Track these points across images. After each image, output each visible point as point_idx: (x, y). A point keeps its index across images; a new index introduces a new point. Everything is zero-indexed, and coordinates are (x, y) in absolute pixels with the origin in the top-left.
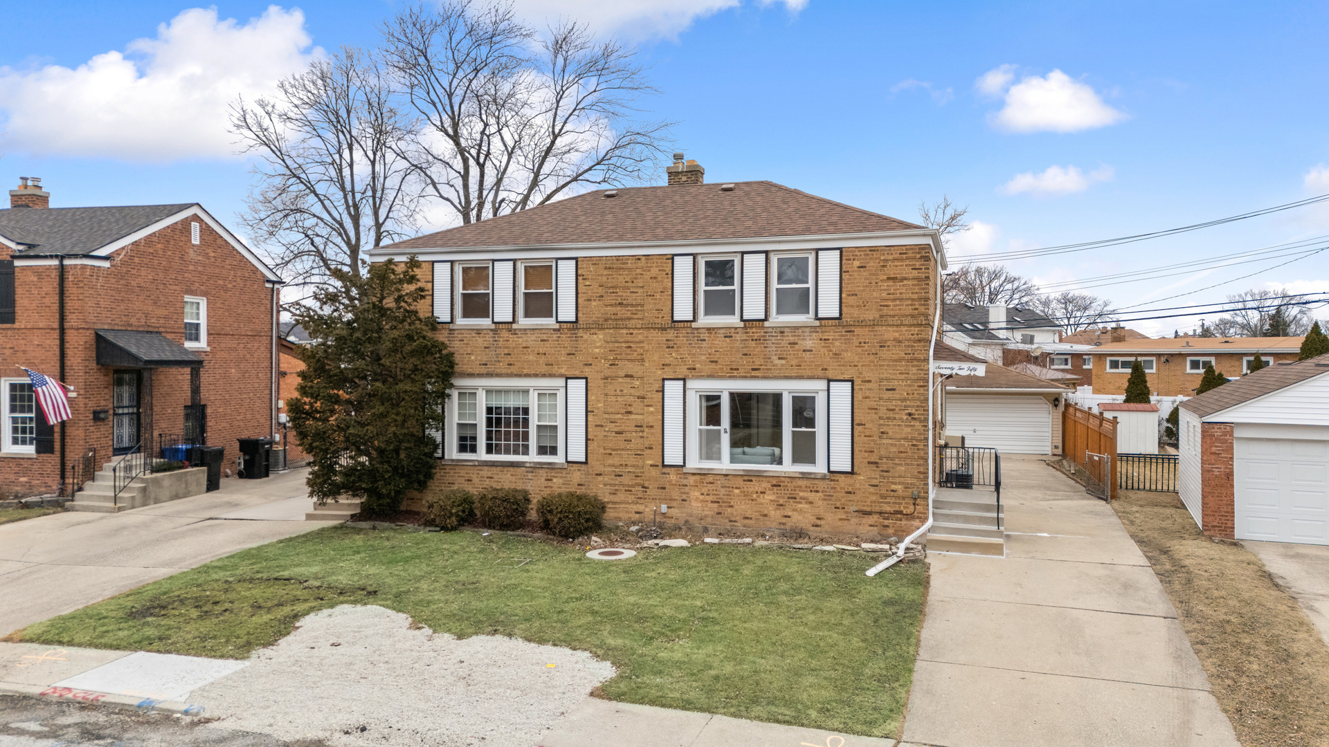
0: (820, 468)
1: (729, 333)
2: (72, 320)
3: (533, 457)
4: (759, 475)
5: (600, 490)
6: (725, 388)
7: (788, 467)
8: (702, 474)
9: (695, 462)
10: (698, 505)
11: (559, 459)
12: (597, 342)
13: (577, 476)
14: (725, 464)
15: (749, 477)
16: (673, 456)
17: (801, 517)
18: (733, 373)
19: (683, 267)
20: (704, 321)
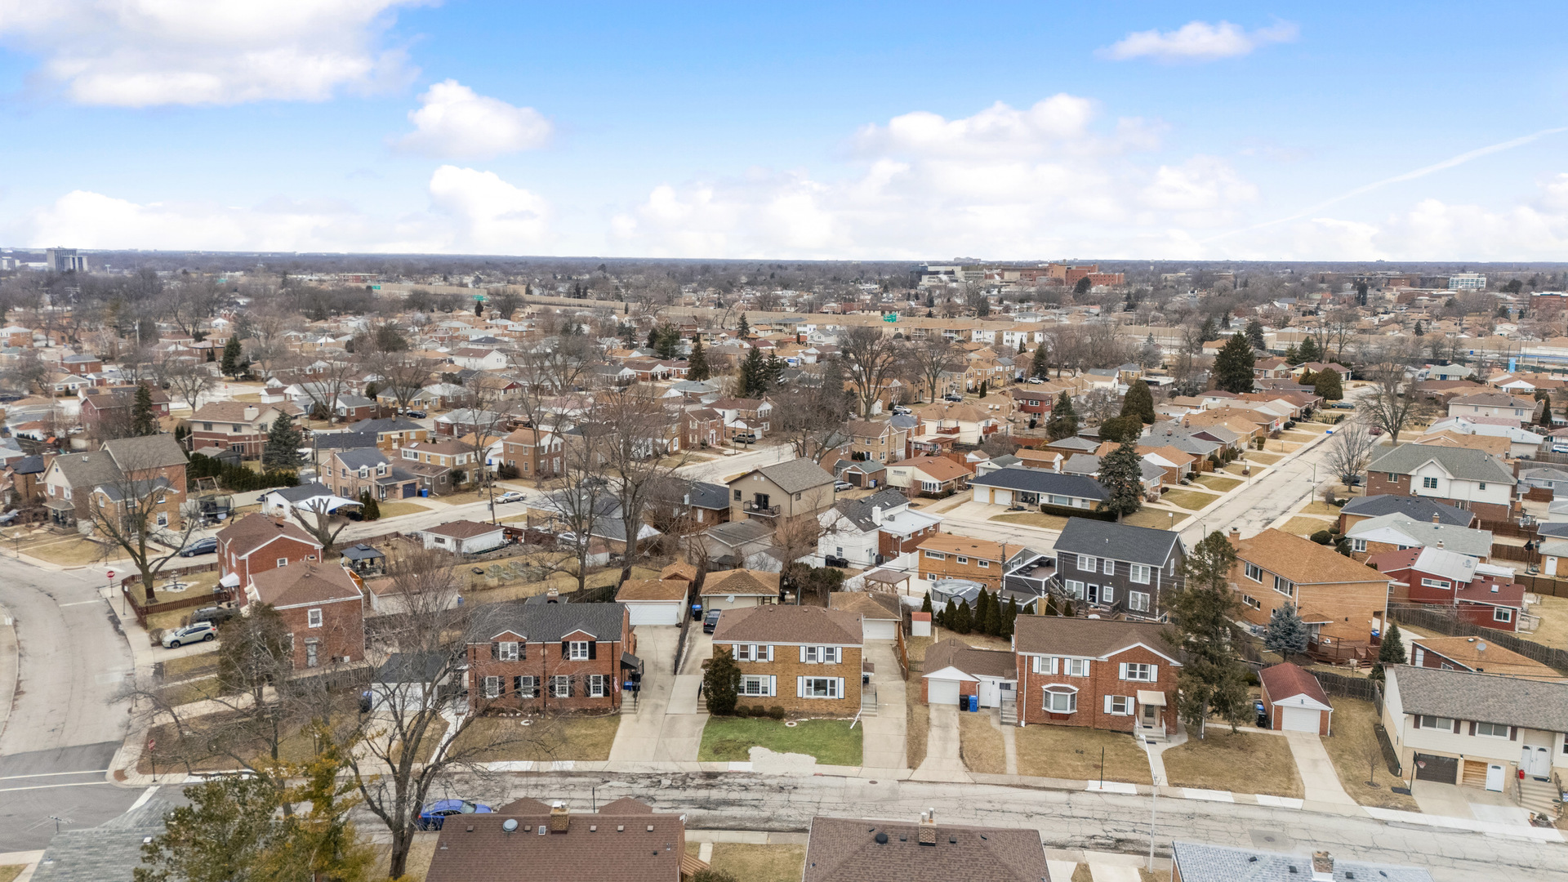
0: (836, 697)
1: (814, 665)
2: (616, 658)
3: (761, 695)
4: (822, 699)
5: (780, 704)
6: (813, 678)
7: (828, 697)
8: (807, 699)
9: (805, 696)
10: (806, 707)
11: (768, 695)
12: (779, 666)
13: (774, 700)
14: (813, 696)
15: (819, 699)
16: (800, 695)
17: (832, 709)
18: (815, 675)
19: (803, 650)
20: (808, 662)
